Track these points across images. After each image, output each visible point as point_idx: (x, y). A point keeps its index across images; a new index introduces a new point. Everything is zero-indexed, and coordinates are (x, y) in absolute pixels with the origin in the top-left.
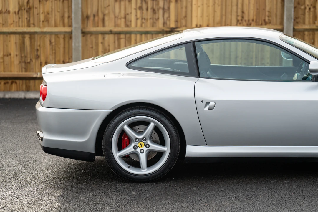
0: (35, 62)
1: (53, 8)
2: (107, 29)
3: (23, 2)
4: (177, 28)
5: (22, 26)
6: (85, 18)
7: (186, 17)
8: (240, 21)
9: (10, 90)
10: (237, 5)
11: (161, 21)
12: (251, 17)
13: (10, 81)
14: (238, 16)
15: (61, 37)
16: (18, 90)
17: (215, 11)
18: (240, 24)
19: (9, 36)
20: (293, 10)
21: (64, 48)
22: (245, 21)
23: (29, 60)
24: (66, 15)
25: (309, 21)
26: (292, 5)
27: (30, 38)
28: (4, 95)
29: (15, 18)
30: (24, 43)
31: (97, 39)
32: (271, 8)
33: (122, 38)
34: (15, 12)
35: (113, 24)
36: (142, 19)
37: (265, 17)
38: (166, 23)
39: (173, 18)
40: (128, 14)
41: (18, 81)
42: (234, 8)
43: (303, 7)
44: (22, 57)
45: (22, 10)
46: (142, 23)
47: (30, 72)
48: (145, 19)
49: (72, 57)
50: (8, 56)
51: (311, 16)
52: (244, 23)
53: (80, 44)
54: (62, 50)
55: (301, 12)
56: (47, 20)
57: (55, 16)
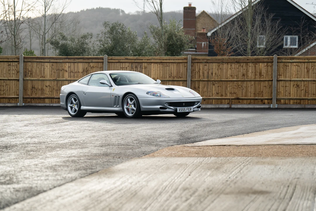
3: (85, 68)
7: (149, 74)
10: (169, 70)
12: (175, 75)
14: (169, 75)
17: (160, 73)
18: (170, 78)
20: (191, 73)
25: (197, 77)
26: (190, 71)
29: (81, 74)
32: (182, 72)
34: (81, 72)
37: (180, 75)
42: (168, 72)
43: (195, 72)
45: (84, 71)
51: (198, 75)
52: (172, 77)
55: (194, 74)
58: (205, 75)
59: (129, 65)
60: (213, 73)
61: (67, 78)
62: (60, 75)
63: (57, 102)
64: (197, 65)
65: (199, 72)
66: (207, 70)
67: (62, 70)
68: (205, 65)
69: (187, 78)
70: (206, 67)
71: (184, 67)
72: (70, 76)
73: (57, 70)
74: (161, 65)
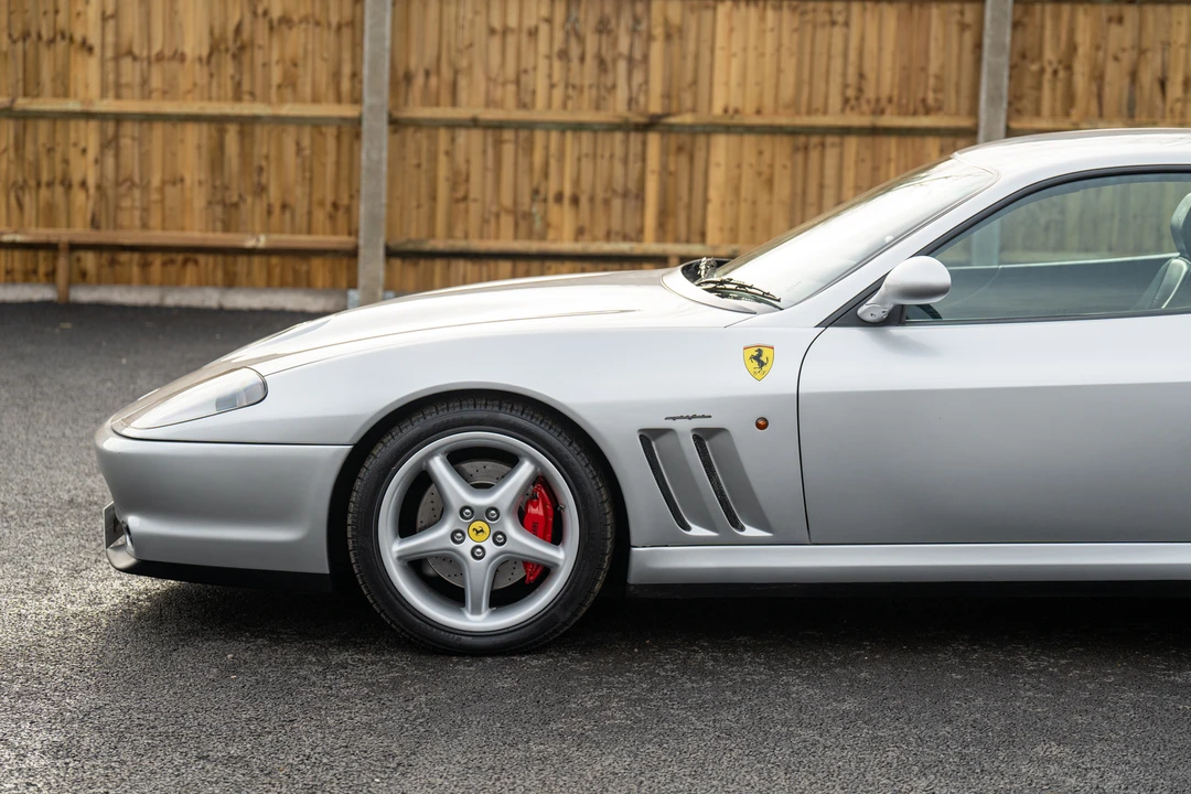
0: (253, 204)
1: (310, 47)
2: (462, 113)
3: (224, 30)
4: (668, 115)
5: (219, 99)
6: (401, 80)
7: (695, 82)
8: (853, 102)
9: (178, 283)
10: (845, 55)
11: (622, 93)
12: (885, 91)
13: (180, 258)
14: (846, 86)
15: (331, 132)
16: (202, 283)
17: (779, 70)
18: (852, 108)
19: (179, 126)
20: (1006, 73)
21: (338, 163)
22: (868, 102)
23: (235, 199)
24: (347, 70)
25: (1053, 108)
26: (1005, 60)
27: (241, 134)
28: (162, 298)
29: (200, 74)
30: (220, 147)
31: (434, 141)
32: (943, 67)
33: (506, 141)
34: (200, 59)
35: (480, 98)
36: (567, 86)
37: (926, 92)
38: (637, 102)
39: (656, 86)
40: (526, 71)
41: (202, 259)
42: (837, 64)
43: (1035, 67)
44: (214, 187)
45: (219, 51)
46: (567, 98)
47: (237, 231)
48: (574, 87)
49: (358, 191)
50: (174, 183)
51: (1060, 92)
52: (865, 107)
53: (385, 155)
54: (330, 169)
55: (1029, 81)
56: (290, 83)
57: (314, 72)
58: (1107, 90)
59: (552, 11)
60: (1171, 75)
61: (91, 102)
62: (38, 73)
63: (18, 276)
64: (1057, 17)
65: (1069, 68)
66: (1127, 58)
67: (52, 41)
68: (1110, 20)
69: (974, 111)
70: (1121, 36)
71: (954, 29)
72: (118, 85)
73: (14, 42)
74: (786, 13)
